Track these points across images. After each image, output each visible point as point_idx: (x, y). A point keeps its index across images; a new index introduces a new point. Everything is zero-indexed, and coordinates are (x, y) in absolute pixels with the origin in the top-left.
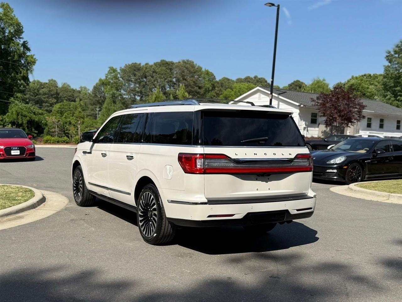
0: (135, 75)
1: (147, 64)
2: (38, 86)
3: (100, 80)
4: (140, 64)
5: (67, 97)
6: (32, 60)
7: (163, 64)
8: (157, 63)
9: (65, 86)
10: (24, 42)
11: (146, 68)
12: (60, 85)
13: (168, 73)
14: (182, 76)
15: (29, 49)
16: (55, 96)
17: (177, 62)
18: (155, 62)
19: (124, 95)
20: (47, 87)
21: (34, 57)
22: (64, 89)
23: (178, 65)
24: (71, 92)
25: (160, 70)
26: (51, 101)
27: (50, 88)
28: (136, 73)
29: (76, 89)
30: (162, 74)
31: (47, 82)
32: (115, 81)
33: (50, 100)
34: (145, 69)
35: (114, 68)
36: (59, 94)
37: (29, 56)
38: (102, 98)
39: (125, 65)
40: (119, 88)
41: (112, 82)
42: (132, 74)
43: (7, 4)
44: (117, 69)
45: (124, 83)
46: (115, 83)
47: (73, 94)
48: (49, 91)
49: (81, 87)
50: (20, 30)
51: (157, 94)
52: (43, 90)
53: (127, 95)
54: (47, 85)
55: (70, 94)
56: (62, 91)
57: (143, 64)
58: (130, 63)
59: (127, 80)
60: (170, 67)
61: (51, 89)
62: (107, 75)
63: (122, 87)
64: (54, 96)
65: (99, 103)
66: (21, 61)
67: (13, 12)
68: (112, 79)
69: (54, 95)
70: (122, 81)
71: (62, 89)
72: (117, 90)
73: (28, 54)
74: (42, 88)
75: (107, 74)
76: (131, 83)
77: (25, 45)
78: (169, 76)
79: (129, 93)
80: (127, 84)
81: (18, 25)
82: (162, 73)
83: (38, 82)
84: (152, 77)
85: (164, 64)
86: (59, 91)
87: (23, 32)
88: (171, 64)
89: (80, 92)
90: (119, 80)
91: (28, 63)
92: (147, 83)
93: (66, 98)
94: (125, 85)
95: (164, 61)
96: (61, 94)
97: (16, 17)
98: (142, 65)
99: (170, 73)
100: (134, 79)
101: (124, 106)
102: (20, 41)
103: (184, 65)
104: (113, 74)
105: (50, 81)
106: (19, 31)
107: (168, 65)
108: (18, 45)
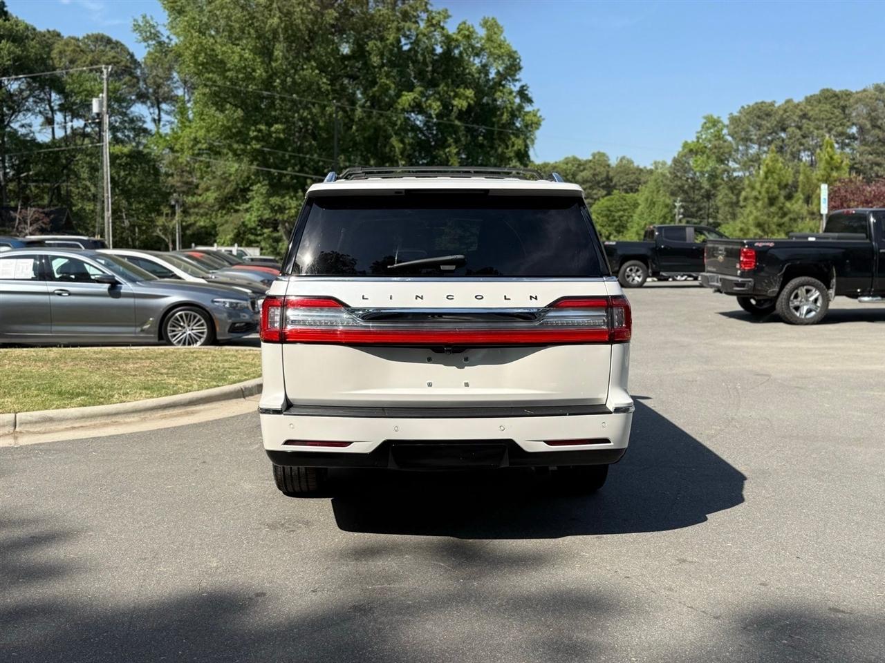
0: (759, 127)
1: (788, 101)
2: (574, 168)
3: (686, 145)
4: (772, 104)
5: (627, 184)
6: (535, 120)
7: (826, 98)
8: (811, 96)
9: (625, 162)
10: (522, 87)
11: (785, 111)
12: (613, 162)
13: (837, 117)
14: (871, 120)
15: (530, 101)
16: (604, 183)
17: (859, 89)
18: (808, 95)
19: (734, 170)
20: (590, 167)
21: (539, 114)
22: (623, 169)
23: (862, 98)
24: (634, 173)
25: (817, 112)
26: (596, 194)
27: (595, 170)
28: (763, 122)
29: (645, 167)
30: (823, 119)
31: (590, 158)
32: (717, 143)
33: (595, 191)
34: (781, 112)
35: (715, 117)
36: (611, 180)
37: (529, 112)
38: (689, 180)
39: (740, 108)
40: (723, 158)
41: (710, 146)
42: (753, 126)
43: (493, 19)
44: (721, 119)
45: (734, 146)
46: (716, 148)
47: (640, 177)
48: (594, 175)
49: (655, 163)
50: (514, 66)
51: (770, 164)
52: (581, 174)
53: (740, 170)
54: (591, 164)
55: (633, 177)
56: (618, 173)
57: (780, 102)
58: (751, 104)
59: (742, 139)
60: (842, 103)
61: (598, 170)
62: (699, 135)
63: (730, 155)
64: (602, 184)
65: (683, 191)
66: (514, 124)
67: (502, 32)
68: (710, 141)
69: (602, 182)
70: (730, 143)
71: (619, 169)
72: (721, 161)
73: (528, 108)
74: (581, 171)
75: (698, 132)
76: (749, 143)
77: (522, 93)
78: (838, 124)
79: (744, 166)
80: (740, 148)
81: (512, 56)
82: (821, 116)
83: (575, 159)
84: (800, 128)
85: (829, 97)
86: (611, 174)
87: (520, 69)
88: (844, 96)
89: (651, 172)
90: (725, 141)
91: (526, 126)
92: (786, 141)
93: (625, 187)
94: (737, 150)
95: (828, 90)
96: (615, 180)
97: (508, 42)
98: (777, 105)
99: (842, 116)
100: (756, 135)
101: (733, 193)
102: (515, 86)
103: (875, 94)
104: (712, 131)
105: (594, 155)
106: (513, 68)
107: (839, 98)
108: (511, 93)
